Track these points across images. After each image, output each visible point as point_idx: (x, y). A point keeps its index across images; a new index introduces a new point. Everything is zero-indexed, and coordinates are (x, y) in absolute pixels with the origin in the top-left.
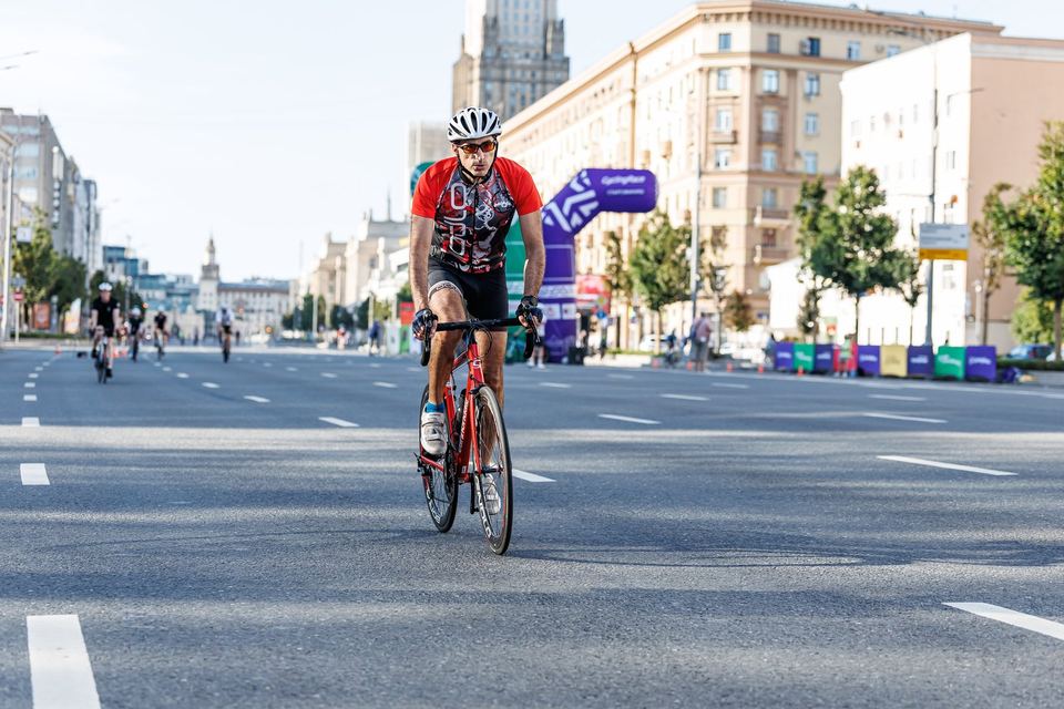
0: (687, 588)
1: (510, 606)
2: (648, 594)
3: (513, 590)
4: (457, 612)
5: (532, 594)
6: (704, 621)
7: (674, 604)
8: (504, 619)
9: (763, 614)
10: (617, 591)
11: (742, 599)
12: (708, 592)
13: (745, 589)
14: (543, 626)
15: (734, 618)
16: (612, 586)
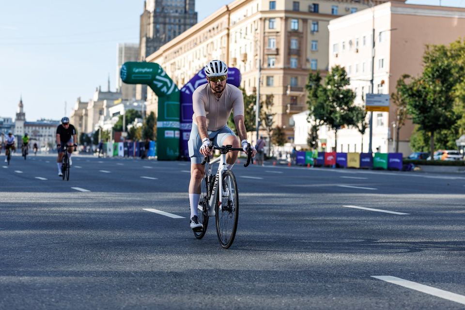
0: (247, 269)
1: (159, 279)
2: (227, 272)
3: (161, 271)
4: (132, 281)
5: (171, 272)
6: (254, 285)
7: (241, 277)
8: (156, 285)
9: (283, 282)
10: (212, 271)
11: (273, 275)
12: (257, 271)
13: (275, 270)
14: (175, 288)
15: (269, 283)
16: (210, 268)
